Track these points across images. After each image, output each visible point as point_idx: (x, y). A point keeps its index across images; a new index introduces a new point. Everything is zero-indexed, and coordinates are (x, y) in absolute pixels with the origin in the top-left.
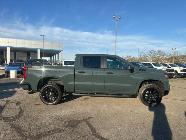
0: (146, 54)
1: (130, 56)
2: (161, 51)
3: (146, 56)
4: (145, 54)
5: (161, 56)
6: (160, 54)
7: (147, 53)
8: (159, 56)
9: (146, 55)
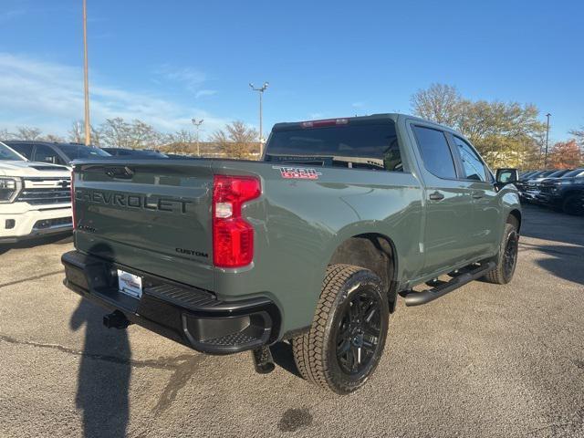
0: (95, 129)
1: (34, 133)
2: (143, 125)
3: (98, 138)
4: (93, 130)
5: (145, 139)
6: (141, 132)
7: (101, 127)
8: (139, 141)
9: (96, 133)
